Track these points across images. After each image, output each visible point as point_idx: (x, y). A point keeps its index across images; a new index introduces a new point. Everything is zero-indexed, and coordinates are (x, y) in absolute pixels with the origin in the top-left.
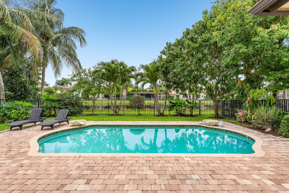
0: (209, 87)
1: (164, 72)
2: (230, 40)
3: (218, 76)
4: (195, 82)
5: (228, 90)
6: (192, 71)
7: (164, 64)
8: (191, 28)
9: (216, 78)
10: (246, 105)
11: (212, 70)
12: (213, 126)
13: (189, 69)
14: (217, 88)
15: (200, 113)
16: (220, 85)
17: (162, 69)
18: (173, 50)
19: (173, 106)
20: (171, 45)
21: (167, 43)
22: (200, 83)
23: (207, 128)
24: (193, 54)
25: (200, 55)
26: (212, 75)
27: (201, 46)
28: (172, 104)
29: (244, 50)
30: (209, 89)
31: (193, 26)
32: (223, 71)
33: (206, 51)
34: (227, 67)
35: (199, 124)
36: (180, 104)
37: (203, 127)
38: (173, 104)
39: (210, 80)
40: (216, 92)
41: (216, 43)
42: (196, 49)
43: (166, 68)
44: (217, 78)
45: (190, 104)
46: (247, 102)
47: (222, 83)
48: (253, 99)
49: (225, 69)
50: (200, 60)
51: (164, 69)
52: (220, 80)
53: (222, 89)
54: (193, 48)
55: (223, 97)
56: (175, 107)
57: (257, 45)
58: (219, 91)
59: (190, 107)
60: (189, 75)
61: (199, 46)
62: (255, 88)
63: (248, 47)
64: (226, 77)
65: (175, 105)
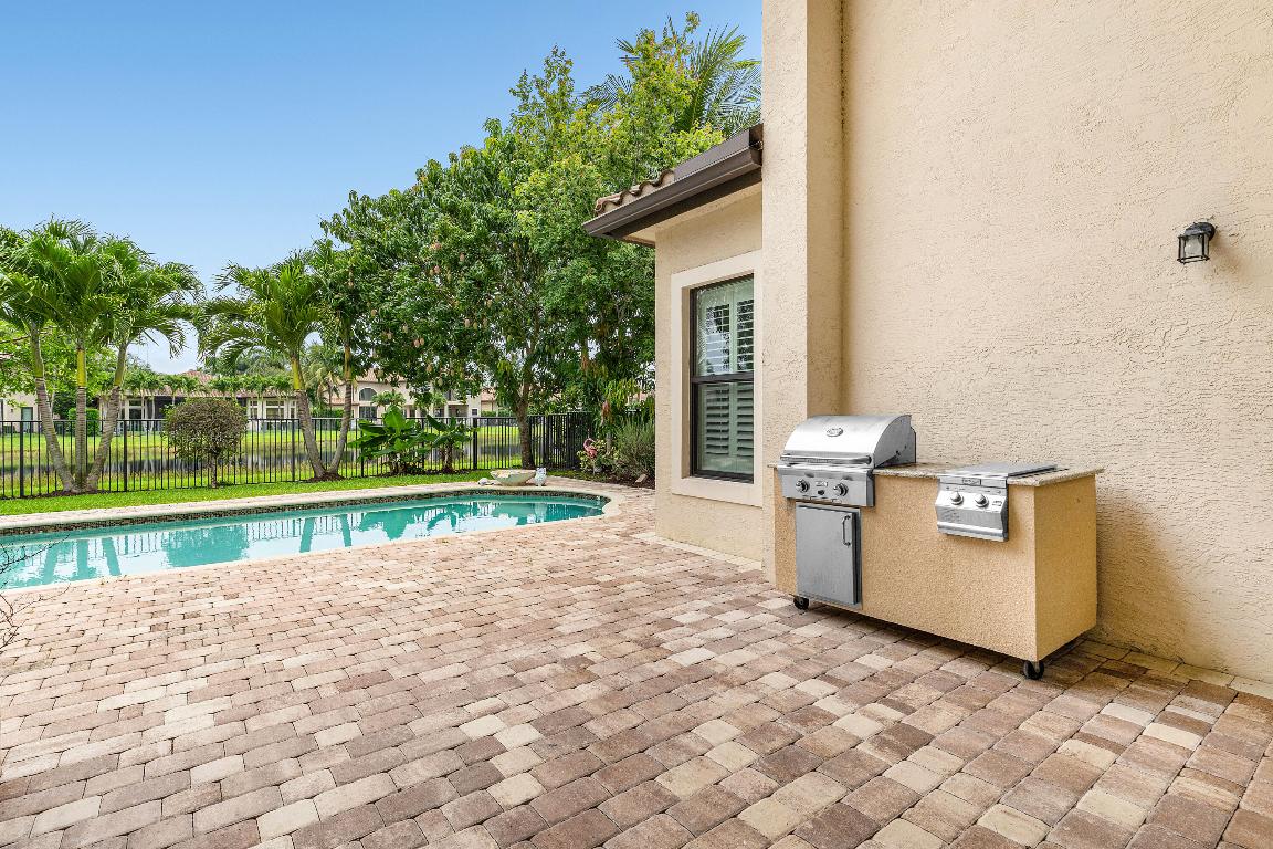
0: (505, 373)
1: (342, 306)
2: (561, 243)
3: (531, 338)
4: (463, 354)
5: (560, 384)
6: (451, 315)
7: (344, 278)
8: (446, 165)
9: (526, 344)
10: (599, 422)
11: (515, 318)
12: (519, 485)
13: (440, 307)
14: (528, 376)
15: (475, 464)
16: (536, 366)
17: (337, 296)
18: (380, 228)
19: (374, 442)
20: (370, 205)
21: (353, 194)
22: (475, 358)
23: (503, 493)
24: (457, 260)
25: (479, 269)
26: (516, 333)
27: (482, 238)
28: (370, 434)
29: (590, 278)
30: (506, 380)
31: (453, 158)
32: (546, 325)
33: (497, 259)
34: (555, 312)
35: (480, 487)
36: (403, 431)
37: (491, 491)
38: (377, 435)
39: (509, 348)
40: (526, 391)
41: (524, 241)
42: (467, 247)
43: (354, 294)
44: (529, 343)
45: (443, 430)
46: (601, 413)
47: (543, 361)
48: (614, 406)
49: (550, 318)
50: (479, 283)
51: (343, 297)
52: (538, 353)
53: (544, 379)
54: (458, 244)
55: (547, 407)
56: (383, 447)
57: (619, 270)
58: (535, 387)
59: (442, 441)
60: (441, 330)
61: (477, 239)
62: (619, 377)
63: (600, 270)
64: (551, 341)
65: (383, 439)
